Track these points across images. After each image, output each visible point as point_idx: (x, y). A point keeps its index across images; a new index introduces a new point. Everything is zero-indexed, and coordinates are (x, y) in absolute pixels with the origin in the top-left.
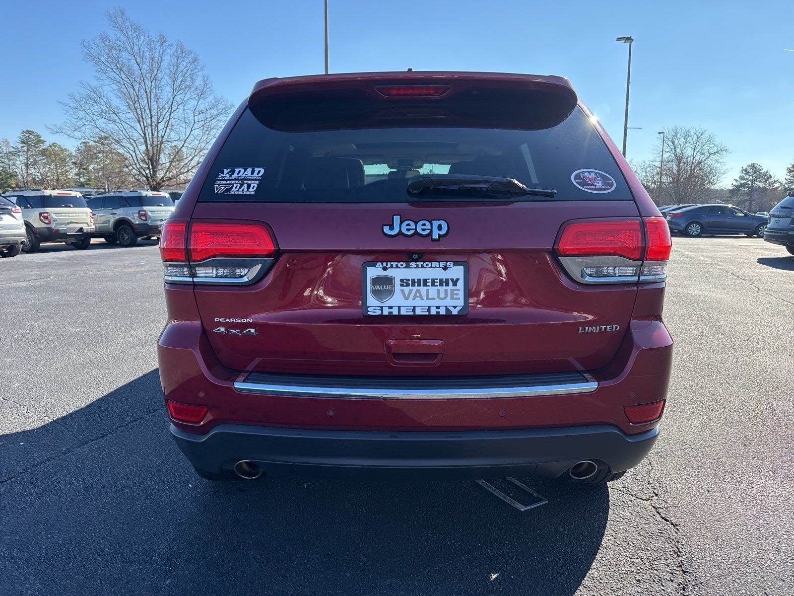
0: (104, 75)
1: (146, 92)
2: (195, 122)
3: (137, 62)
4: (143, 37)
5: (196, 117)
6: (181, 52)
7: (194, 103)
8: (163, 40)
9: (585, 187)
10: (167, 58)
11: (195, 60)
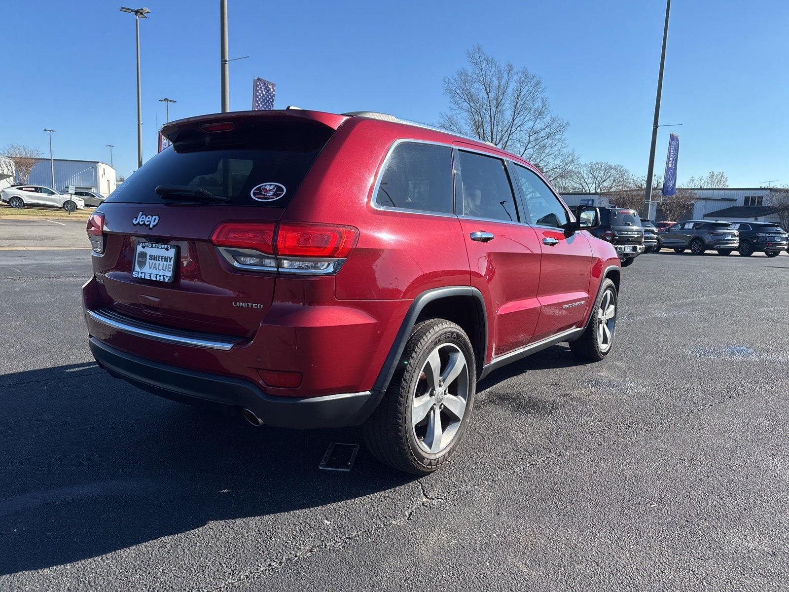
0: (457, 106)
1: (491, 117)
2: (529, 142)
3: (486, 91)
4: (494, 68)
5: (531, 137)
6: (526, 77)
7: (531, 123)
8: (510, 68)
9: (257, 196)
10: (512, 85)
11: (538, 83)
